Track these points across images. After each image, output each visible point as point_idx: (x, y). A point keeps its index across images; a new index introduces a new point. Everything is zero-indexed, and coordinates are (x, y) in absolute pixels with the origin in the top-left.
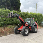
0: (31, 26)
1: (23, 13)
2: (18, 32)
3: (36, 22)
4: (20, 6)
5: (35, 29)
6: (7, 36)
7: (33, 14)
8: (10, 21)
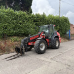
0: (50, 38)
1: (36, 15)
3: (58, 31)
4: (32, 2)
5: (56, 44)
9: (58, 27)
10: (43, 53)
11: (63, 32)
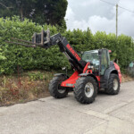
2: (62, 92)
6: (29, 103)
7: (106, 36)
8: (35, 58)
9: (115, 54)
10: (91, 102)
11: (123, 64)
